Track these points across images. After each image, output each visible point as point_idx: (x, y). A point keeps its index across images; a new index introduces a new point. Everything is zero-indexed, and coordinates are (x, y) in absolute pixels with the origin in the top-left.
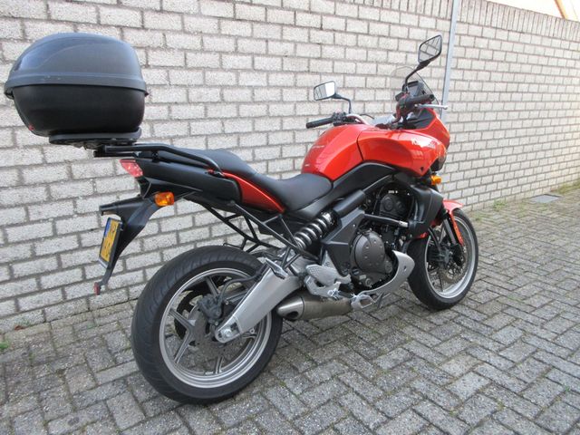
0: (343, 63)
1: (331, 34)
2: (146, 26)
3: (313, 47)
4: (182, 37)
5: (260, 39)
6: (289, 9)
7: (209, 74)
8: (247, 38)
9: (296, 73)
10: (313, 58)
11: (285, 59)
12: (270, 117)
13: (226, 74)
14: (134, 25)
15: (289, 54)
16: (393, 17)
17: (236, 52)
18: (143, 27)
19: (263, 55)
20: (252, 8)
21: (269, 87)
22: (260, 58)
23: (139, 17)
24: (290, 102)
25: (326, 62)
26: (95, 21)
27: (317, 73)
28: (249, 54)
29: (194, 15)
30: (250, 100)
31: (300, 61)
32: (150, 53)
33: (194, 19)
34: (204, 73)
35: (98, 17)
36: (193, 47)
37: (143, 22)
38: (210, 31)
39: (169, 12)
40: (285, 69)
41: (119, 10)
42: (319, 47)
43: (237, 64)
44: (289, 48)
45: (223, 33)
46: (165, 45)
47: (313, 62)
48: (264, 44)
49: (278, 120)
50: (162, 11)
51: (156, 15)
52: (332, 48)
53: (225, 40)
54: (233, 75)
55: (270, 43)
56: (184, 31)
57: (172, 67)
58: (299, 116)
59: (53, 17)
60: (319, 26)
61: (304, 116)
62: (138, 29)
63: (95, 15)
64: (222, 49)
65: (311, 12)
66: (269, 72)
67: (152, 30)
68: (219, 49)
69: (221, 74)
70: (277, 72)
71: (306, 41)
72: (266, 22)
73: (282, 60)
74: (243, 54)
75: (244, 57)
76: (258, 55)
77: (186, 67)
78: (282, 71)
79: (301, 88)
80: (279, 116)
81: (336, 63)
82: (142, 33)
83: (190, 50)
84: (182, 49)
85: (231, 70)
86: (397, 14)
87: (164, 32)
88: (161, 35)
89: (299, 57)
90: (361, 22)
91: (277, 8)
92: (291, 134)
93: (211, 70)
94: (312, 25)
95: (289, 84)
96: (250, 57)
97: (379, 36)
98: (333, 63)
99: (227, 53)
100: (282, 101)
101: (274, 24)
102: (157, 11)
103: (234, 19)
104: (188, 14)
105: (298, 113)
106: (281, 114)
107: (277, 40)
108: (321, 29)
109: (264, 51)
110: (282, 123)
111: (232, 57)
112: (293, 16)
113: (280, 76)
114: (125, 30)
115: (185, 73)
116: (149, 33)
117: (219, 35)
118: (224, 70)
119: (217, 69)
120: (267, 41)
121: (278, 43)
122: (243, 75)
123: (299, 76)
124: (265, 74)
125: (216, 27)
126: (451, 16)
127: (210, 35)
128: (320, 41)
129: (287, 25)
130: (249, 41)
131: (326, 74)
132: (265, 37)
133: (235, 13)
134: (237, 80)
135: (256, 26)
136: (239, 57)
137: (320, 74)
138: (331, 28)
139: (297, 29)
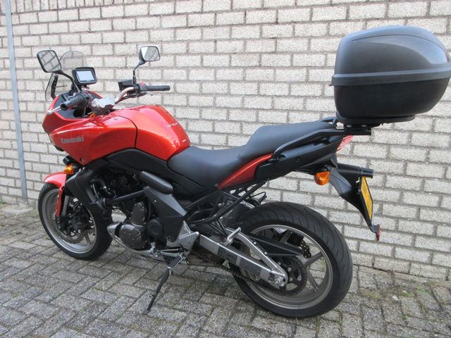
0: (306, 56)
1: (290, 27)
3: (267, 42)
5: (210, 40)
6: (239, 10)
7: (166, 71)
8: (198, 41)
9: (245, 68)
10: (266, 53)
11: (233, 56)
12: (217, 108)
13: (178, 71)
14: (120, 42)
15: (237, 51)
17: (187, 53)
18: (125, 42)
19: (211, 54)
20: (202, 15)
21: (216, 81)
22: (208, 57)
23: (123, 36)
24: (237, 95)
25: (282, 56)
26: (100, 42)
27: (270, 67)
28: (198, 54)
29: (157, 29)
30: (198, 92)
31: (250, 56)
32: (128, 58)
33: (157, 31)
34: (162, 71)
35: (102, 39)
37: (125, 39)
38: (168, 39)
39: (141, 30)
40: (233, 64)
41: (113, 33)
42: (273, 41)
43: (188, 62)
44: (239, 46)
45: (178, 39)
47: (265, 57)
48: (212, 44)
49: (225, 111)
50: (136, 30)
51: (133, 33)
52: (290, 41)
53: (179, 45)
54: (184, 72)
55: (219, 43)
58: (247, 109)
59: (83, 42)
60: (273, 21)
61: (254, 109)
62: (122, 43)
63: (100, 38)
64: (176, 52)
65: (264, 9)
66: (216, 68)
67: (130, 43)
68: (174, 52)
69: (175, 71)
70: (224, 68)
71: (258, 37)
72: (215, 26)
73: (230, 57)
74: (193, 54)
75: (194, 57)
76: (207, 54)
78: (230, 67)
79: (250, 82)
80: (225, 108)
81: (296, 56)
82: (124, 46)
85: (183, 68)
87: (137, 44)
88: (135, 46)
89: (249, 53)
90: (336, 8)
91: (227, 11)
92: (238, 125)
93: (168, 68)
94: (265, 20)
95: (237, 78)
96: (199, 57)
97: (368, 20)
98: (292, 56)
99: (180, 54)
100: (229, 94)
101: (222, 26)
102: (134, 30)
103: (187, 27)
104: (153, 29)
105: (246, 106)
106: (227, 105)
107: (225, 40)
108: (277, 23)
109: (212, 50)
110: (228, 114)
111: (184, 57)
112: (243, 16)
113: (227, 71)
114: (115, 45)
116: (128, 45)
117: (175, 41)
118: (178, 68)
119: (172, 68)
120: (215, 42)
121: (227, 43)
122: (193, 72)
123: (248, 71)
124: (213, 70)
125: (173, 35)
127: (168, 42)
128: (275, 36)
129: (236, 25)
130: (198, 43)
131: (282, 68)
132: (214, 38)
133: (187, 21)
134: (188, 76)
135: (206, 30)
136: (190, 57)
137: (274, 68)
138: (289, 20)
139: (247, 27)
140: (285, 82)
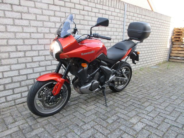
0: (91, 22)
1: (87, 12)
2: (21, 5)
3: (81, 16)
4: (35, 9)
5: (63, 12)
6: (73, 3)
7: (45, 23)
14: (16, 4)
16: (107, 8)
17: (55, 16)
18: (20, 5)
19: (64, 18)
25: (85, 21)
27: (83, 25)
28: (59, 17)
31: (77, 20)
32: (23, 14)
33: (39, 3)
34: (43, 22)
36: (39, 13)
37: (20, 3)
38: (45, 8)
42: (83, 16)
43: (55, 20)
45: (50, 9)
46: (28, 12)
47: (81, 21)
48: (64, 14)
52: (87, 17)
53: (51, 12)
54: (54, 24)
56: (35, 7)
57: (31, 20)
60: (83, 9)
62: (18, 5)
64: (49, 15)
65: (80, 4)
67: (23, 6)
68: (48, 14)
69: (49, 23)
71: (79, 14)
72: (65, 7)
74: (57, 17)
75: (58, 18)
76: (62, 17)
77: (36, 20)
81: (89, 22)
82: (19, 7)
83: (38, 14)
84: (35, 14)
85: (53, 22)
86: (108, 7)
87: (28, 7)
88: (27, 8)
90: (97, 9)
91: (69, 2)
93: (46, 21)
94: (80, 9)
96: (59, 18)
97: (103, 14)
99: (51, 16)
101: (67, 7)
103: (54, 5)
104: (37, 1)
107: (69, 13)
108: (84, 10)
109: (64, 16)
111: (53, 17)
112: (74, 5)
114: (13, 5)
115: (36, 22)
117: (48, 10)
118: (50, 22)
119: (48, 21)
120: (65, 13)
122: (57, 24)
125: (47, 7)
126: (124, 9)
127: (45, 9)
128: (84, 14)
129: (72, 8)
130: (59, 12)
131: (86, 25)
132: (65, 11)
133: (54, 2)
134: (55, 26)
135: (61, 8)
136: (56, 18)
137: (84, 25)
138: (87, 10)
139: (76, 10)
140: (87, 30)
